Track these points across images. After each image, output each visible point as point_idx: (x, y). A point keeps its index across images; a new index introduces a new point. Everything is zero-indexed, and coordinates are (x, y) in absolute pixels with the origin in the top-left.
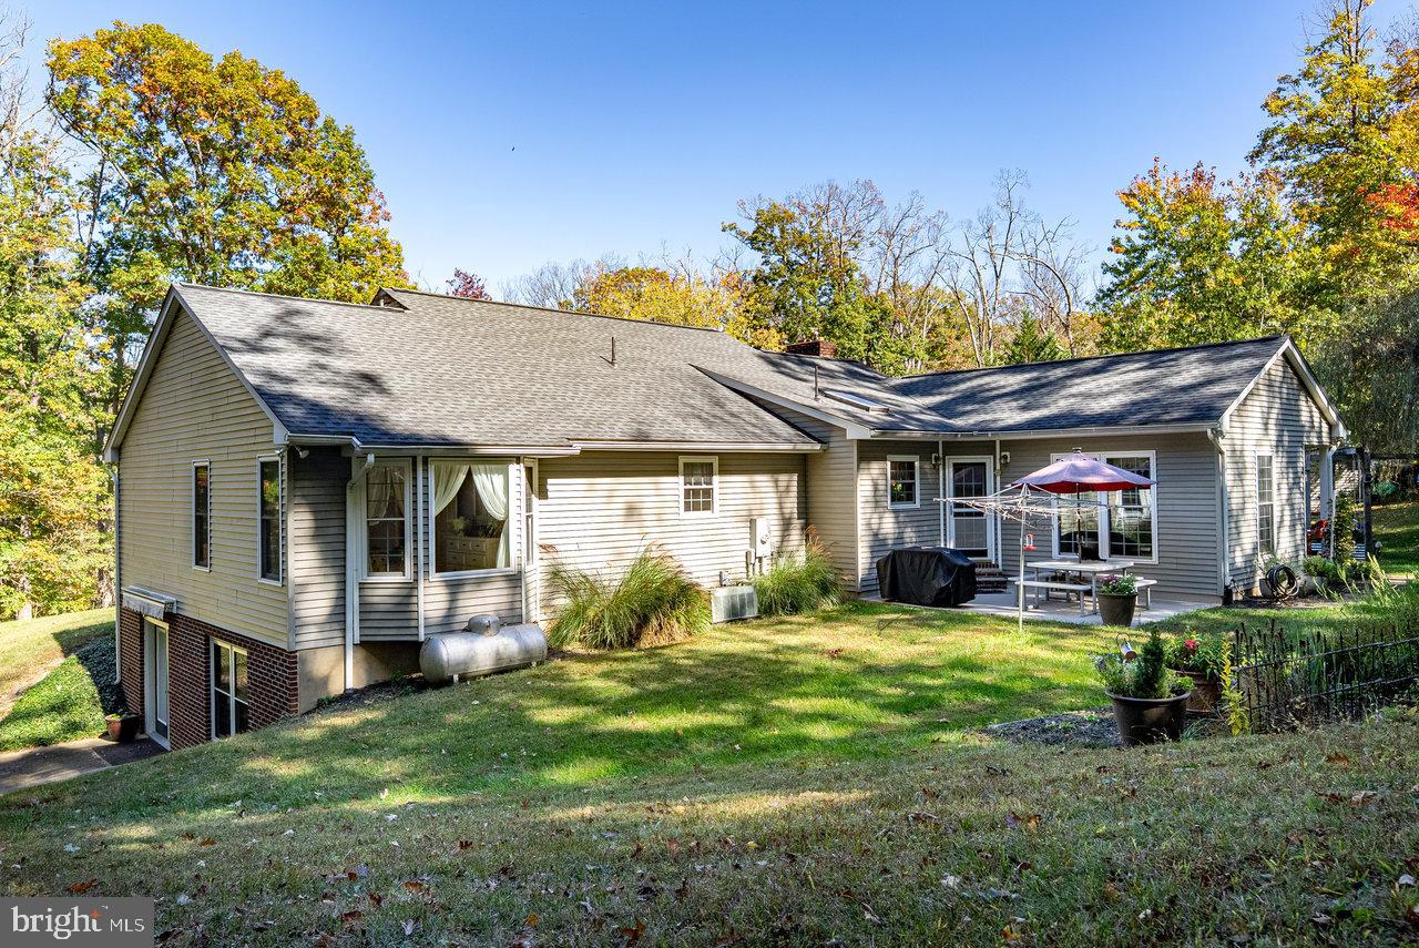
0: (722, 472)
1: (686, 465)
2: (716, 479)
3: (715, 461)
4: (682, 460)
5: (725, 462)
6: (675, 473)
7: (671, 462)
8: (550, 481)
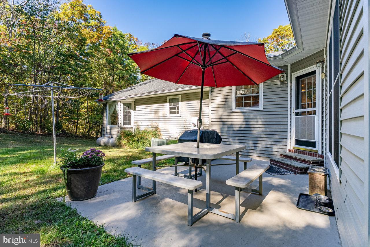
0: (182, 101)
1: (170, 99)
2: (180, 103)
3: (180, 97)
4: (168, 98)
5: (183, 97)
6: (166, 102)
7: (165, 99)
8: (137, 107)
